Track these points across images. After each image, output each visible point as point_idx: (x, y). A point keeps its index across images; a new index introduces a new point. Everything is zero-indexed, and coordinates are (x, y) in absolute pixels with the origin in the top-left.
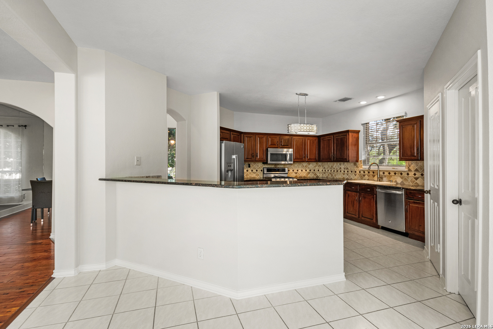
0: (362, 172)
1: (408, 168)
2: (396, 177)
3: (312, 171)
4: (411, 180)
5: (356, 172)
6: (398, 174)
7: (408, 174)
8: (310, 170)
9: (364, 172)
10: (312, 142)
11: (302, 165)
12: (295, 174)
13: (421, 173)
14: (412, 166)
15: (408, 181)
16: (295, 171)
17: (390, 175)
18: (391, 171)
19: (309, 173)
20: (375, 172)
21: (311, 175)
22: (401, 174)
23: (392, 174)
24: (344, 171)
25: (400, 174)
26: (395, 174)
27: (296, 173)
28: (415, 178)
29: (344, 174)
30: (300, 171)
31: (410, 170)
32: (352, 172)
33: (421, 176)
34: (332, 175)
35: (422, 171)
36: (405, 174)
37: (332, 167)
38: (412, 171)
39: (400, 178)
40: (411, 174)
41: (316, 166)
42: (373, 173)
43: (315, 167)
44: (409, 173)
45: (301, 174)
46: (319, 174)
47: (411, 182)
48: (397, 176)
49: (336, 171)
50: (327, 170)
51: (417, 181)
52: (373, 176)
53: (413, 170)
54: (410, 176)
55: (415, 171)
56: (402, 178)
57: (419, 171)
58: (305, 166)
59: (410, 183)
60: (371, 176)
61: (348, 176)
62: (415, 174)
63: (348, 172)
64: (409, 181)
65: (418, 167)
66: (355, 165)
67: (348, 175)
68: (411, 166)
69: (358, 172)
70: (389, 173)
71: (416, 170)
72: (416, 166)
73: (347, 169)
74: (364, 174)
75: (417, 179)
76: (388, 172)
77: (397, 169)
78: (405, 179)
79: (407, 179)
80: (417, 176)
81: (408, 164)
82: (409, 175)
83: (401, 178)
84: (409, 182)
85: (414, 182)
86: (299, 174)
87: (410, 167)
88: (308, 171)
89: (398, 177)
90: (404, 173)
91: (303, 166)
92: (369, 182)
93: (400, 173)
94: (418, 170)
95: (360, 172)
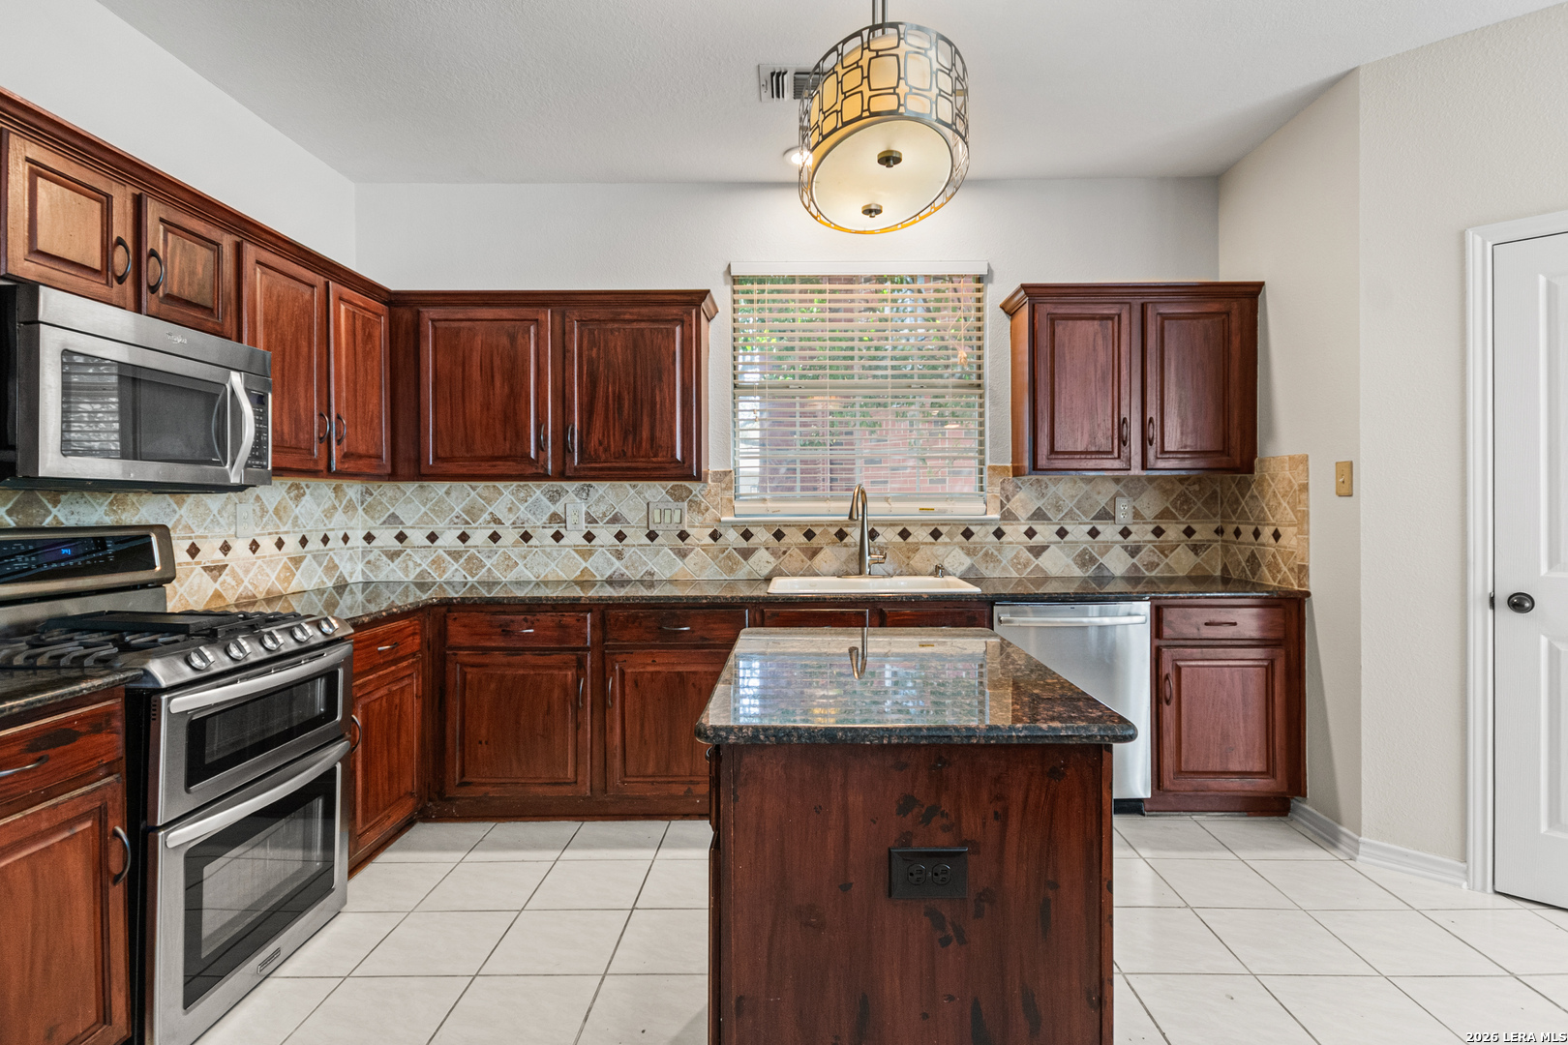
0: (732, 537)
1: (1002, 505)
2: (939, 550)
3: (315, 544)
4: (1016, 557)
5: (683, 536)
6: (950, 535)
7: (999, 534)
8: (304, 542)
9: (747, 535)
10: (359, 324)
11: (258, 498)
12: (206, 576)
13: (1058, 527)
14: (1017, 496)
15: (1001, 562)
16: (210, 553)
17: (910, 539)
18: (914, 523)
19: (297, 561)
20: (817, 531)
21: (311, 578)
22: (968, 534)
23: (921, 535)
24: (589, 537)
25: (963, 534)
26: (936, 534)
27: (216, 570)
28: (1031, 549)
29: (586, 554)
30: (240, 547)
31: (1008, 516)
32: (652, 536)
33: (1058, 539)
34: (474, 565)
35: (1062, 519)
36: (983, 536)
37: (472, 513)
38: (1016, 519)
39: (960, 551)
40: (1015, 533)
41: (334, 508)
42: (809, 535)
43: (329, 513)
44: (1004, 528)
45: (247, 571)
46: (349, 566)
47: (1014, 565)
48: (946, 544)
49: (510, 536)
50: (418, 537)
51: (1040, 559)
52: (804, 550)
53: (1023, 514)
54: (1011, 539)
55: (1031, 518)
56: (969, 552)
57: (1050, 520)
58: (277, 511)
59: (1010, 573)
60: (795, 552)
61: (617, 564)
62: (1031, 533)
63: (620, 536)
64: (1004, 562)
65: (1043, 501)
66: (678, 499)
67: (619, 555)
68: (1013, 500)
69: (700, 535)
70: (905, 534)
71: (1034, 514)
72: (1038, 499)
73: (615, 519)
74: (743, 544)
75: (1038, 551)
76: (900, 529)
77: (943, 512)
78: (986, 554)
79: (996, 553)
80: (1038, 539)
81: (1003, 489)
82: (1003, 539)
83: (968, 554)
84: (1004, 569)
85: (1026, 566)
86: (233, 572)
87: (1008, 500)
88: (292, 543)
89: (950, 548)
90: (979, 527)
91: (264, 511)
92: (813, 586)
93: (962, 529)
94: (1045, 514)
95: (715, 536)
